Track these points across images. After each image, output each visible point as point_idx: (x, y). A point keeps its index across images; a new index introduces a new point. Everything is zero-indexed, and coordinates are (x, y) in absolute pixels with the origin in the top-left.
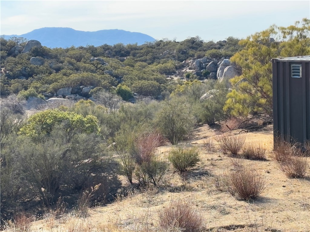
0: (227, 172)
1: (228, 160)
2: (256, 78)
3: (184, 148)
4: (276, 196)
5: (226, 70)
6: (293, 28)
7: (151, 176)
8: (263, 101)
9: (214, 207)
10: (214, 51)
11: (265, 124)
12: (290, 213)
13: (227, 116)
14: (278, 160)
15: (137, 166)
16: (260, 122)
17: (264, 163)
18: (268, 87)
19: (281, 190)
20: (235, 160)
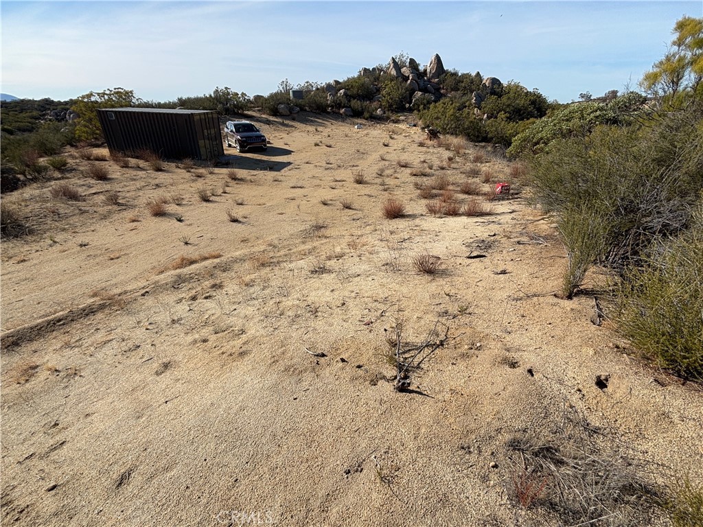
0: (87, 168)
1: (85, 162)
2: (90, 120)
3: (57, 158)
4: (116, 177)
5: (71, 116)
6: (104, 94)
7: (39, 174)
8: (98, 132)
9: (83, 185)
10: (63, 106)
11: (103, 144)
12: (125, 183)
13: (80, 140)
14: (114, 160)
15: (27, 169)
16: (100, 143)
17: (106, 162)
18: (98, 124)
19: (119, 173)
20: (90, 162)
